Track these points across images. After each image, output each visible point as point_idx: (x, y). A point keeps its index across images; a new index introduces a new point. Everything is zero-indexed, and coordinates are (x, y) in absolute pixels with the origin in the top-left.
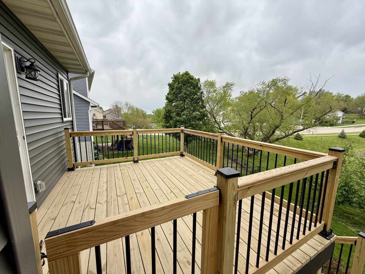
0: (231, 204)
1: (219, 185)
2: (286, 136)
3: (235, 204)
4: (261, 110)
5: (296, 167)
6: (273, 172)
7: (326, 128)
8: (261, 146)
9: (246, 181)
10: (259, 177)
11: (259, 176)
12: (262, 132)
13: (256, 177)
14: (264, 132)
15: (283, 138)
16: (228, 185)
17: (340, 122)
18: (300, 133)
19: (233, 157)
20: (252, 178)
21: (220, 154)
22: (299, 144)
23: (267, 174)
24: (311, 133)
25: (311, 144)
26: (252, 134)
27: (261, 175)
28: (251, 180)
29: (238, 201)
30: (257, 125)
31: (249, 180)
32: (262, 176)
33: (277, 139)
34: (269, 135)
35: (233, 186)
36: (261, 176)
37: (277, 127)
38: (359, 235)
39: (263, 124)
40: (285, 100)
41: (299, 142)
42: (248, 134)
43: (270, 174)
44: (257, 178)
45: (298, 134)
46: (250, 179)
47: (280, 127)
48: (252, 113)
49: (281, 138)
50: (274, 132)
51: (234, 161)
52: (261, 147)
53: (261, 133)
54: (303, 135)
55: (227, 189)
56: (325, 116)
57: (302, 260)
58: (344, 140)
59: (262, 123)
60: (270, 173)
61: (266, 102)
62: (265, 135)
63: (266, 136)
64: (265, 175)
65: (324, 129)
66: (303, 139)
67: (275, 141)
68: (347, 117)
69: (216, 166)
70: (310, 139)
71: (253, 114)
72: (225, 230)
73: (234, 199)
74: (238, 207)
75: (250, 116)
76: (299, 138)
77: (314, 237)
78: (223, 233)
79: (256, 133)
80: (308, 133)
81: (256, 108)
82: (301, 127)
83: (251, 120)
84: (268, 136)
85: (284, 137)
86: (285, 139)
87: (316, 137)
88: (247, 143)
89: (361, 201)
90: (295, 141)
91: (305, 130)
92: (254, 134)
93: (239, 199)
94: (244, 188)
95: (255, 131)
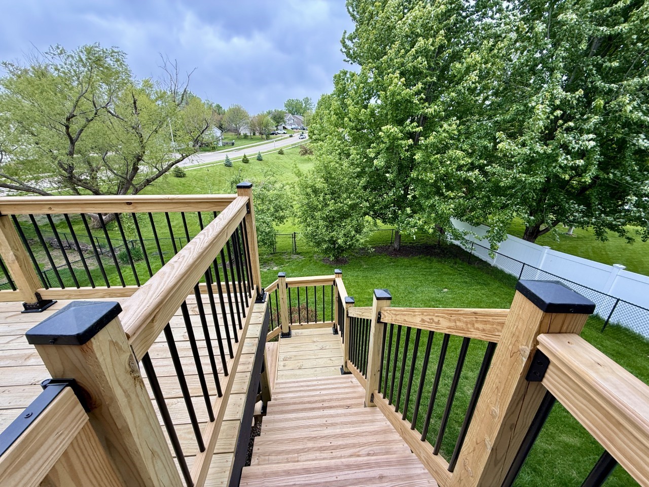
0: (126, 387)
1: (64, 372)
2: (161, 173)
3: (138, 379)
4: (89, 121)
5: (213, 229)
6: (184, 256)
7: (208, 153)
8: (129, 204)
9: (141, 308)
10: (166, 281)
11: (165, 279)
12: (112, 171)
13: (159, 284)
14: (115, 172)
15: (157, 178)
16: (98, 355)
17: (221, 144)
18: (180, 165)
19: (62, 240)
20: (151, 293)
21: (11, 253)
22: (184, 184)
23: (176, 265)
24: (195, 163)
25: (199, 181)
26: (88, 178)
27: (167, 275)
28: (151, 299)
29: (141, 364)
30: (93, 158)
31: (146, 301)
32: (170, 274)
33: (148, 182)
34: (128, 175)
35: (112, 347)
36: (169, 277)
37: (139, 159)
38: (279, 277)
39: (107, 153)
40: (135, 103)
41: (182, 179)
42: (80, 181)
43: (183, 263)
44: (162, 284)
45: (177, 167)
46: (148, 298)
47: (145, 158)
48: (67, 127)
49: (153, 179)
50: (136, 169)
51: (71, 249)
52: (131, 207)
53: (109, 173)
54: (185, 168)
55: (99, 366)
56: (203, 135)
57: (252, 348)
58: (232, 169)
59: (103, 150)
60: (180, 260)
61: (94, 102)
62: (120, 176)
63: (123, 180)
64: (174, 271)
65: (206, 156)
66: (187, 175)
67: (145, 186)
68: (226, 137)
69: (15, 289)
70: (194, 173)
71: (70, 130)
72: (137, 451)
73: (129, 370)
74: (147, 382)
75: (67, 136)
76: (180, 174)
77: (253, 311)
78: (135, 459)
79: (99, 175)
80: (191, 164)
81: (74, 116)
82: (179, 156)
83: (74, 146)
84: (128, 177)
85: (158, 176)
86: (161, 178)
87: (201, 168)
88: (91, 206)
89: (263, 237)
90: (177, 180)
91: (186, 160)
92: (94, 178)
93: (140, 356)
94: (144, 326)
95: (93, 171)
